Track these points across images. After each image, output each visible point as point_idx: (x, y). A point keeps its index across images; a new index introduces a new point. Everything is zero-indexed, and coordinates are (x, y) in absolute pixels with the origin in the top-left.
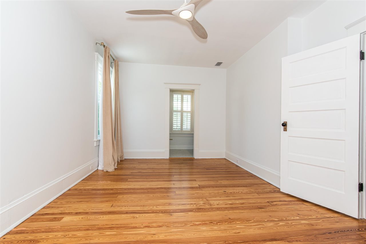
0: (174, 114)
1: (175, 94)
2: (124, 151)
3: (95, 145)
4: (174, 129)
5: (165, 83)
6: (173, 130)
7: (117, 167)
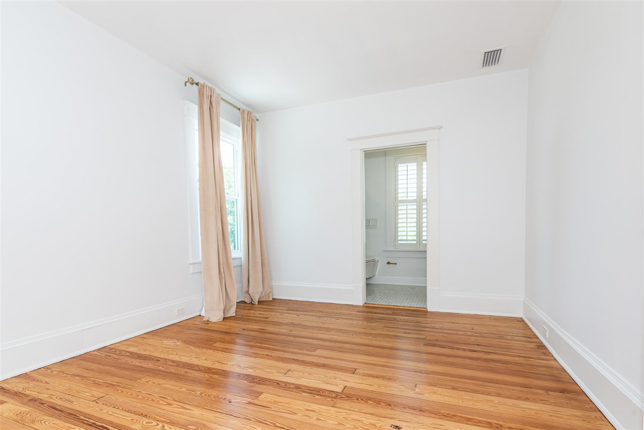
0: (399, 208)
1: (401, 163)
2: (275, 283)
3: (191, 272)
4: (400, 240)
5: (350, 140)
6: (399, 242)
7: (234, 315)
